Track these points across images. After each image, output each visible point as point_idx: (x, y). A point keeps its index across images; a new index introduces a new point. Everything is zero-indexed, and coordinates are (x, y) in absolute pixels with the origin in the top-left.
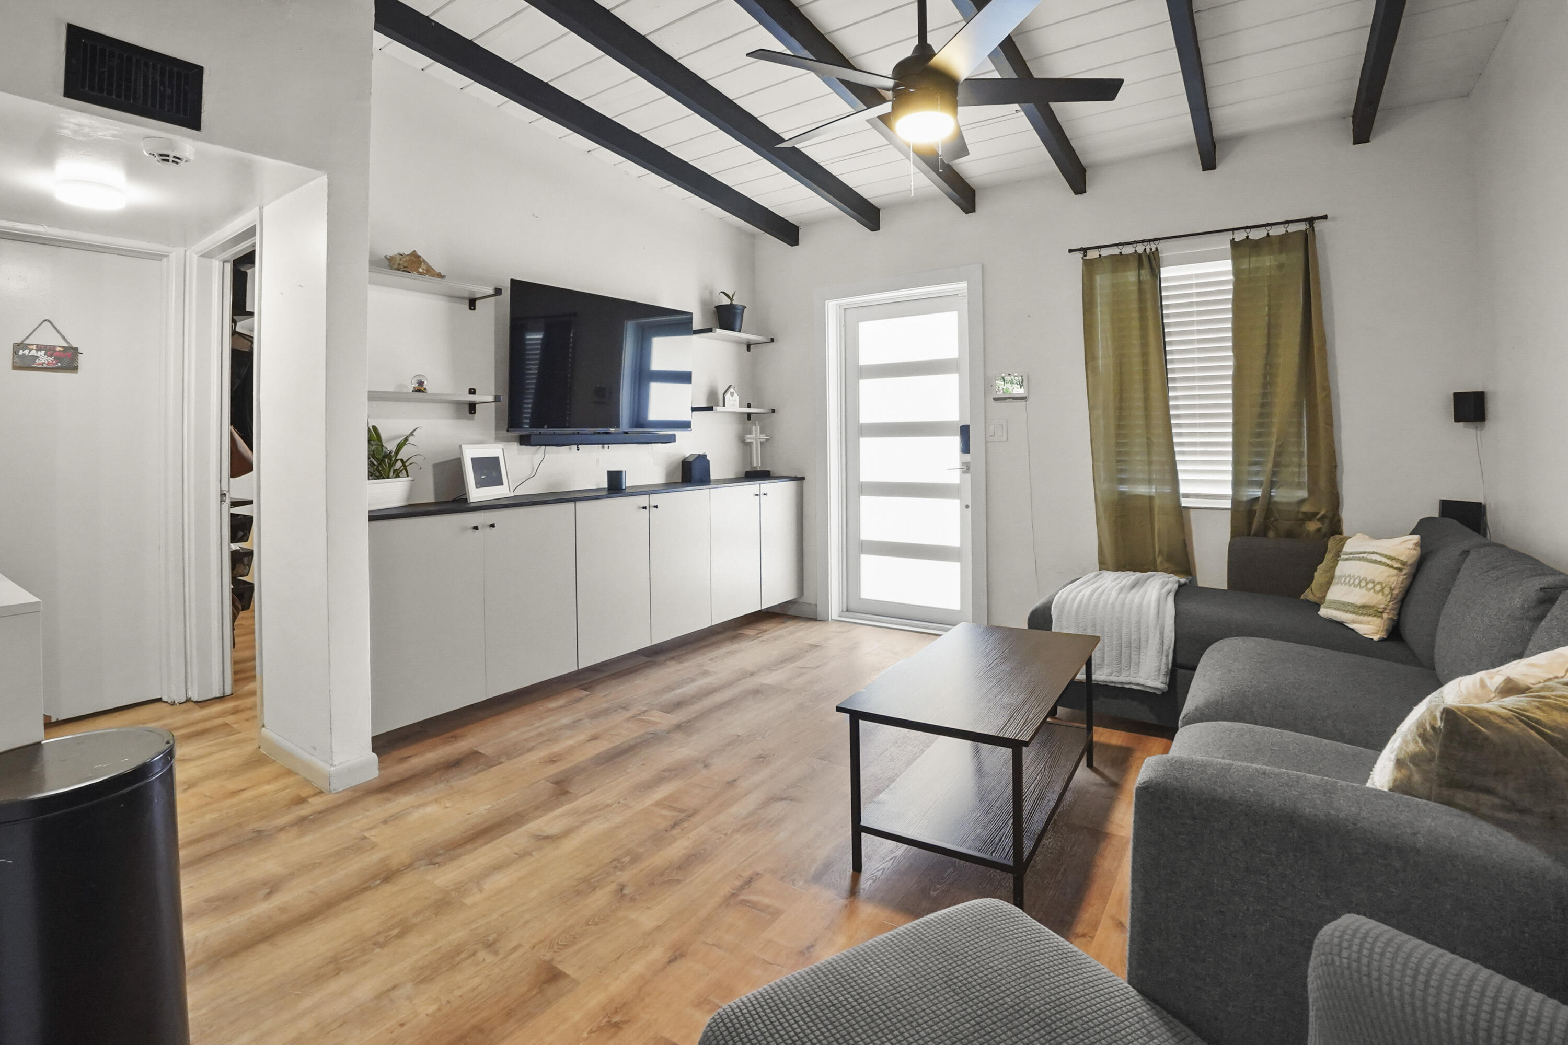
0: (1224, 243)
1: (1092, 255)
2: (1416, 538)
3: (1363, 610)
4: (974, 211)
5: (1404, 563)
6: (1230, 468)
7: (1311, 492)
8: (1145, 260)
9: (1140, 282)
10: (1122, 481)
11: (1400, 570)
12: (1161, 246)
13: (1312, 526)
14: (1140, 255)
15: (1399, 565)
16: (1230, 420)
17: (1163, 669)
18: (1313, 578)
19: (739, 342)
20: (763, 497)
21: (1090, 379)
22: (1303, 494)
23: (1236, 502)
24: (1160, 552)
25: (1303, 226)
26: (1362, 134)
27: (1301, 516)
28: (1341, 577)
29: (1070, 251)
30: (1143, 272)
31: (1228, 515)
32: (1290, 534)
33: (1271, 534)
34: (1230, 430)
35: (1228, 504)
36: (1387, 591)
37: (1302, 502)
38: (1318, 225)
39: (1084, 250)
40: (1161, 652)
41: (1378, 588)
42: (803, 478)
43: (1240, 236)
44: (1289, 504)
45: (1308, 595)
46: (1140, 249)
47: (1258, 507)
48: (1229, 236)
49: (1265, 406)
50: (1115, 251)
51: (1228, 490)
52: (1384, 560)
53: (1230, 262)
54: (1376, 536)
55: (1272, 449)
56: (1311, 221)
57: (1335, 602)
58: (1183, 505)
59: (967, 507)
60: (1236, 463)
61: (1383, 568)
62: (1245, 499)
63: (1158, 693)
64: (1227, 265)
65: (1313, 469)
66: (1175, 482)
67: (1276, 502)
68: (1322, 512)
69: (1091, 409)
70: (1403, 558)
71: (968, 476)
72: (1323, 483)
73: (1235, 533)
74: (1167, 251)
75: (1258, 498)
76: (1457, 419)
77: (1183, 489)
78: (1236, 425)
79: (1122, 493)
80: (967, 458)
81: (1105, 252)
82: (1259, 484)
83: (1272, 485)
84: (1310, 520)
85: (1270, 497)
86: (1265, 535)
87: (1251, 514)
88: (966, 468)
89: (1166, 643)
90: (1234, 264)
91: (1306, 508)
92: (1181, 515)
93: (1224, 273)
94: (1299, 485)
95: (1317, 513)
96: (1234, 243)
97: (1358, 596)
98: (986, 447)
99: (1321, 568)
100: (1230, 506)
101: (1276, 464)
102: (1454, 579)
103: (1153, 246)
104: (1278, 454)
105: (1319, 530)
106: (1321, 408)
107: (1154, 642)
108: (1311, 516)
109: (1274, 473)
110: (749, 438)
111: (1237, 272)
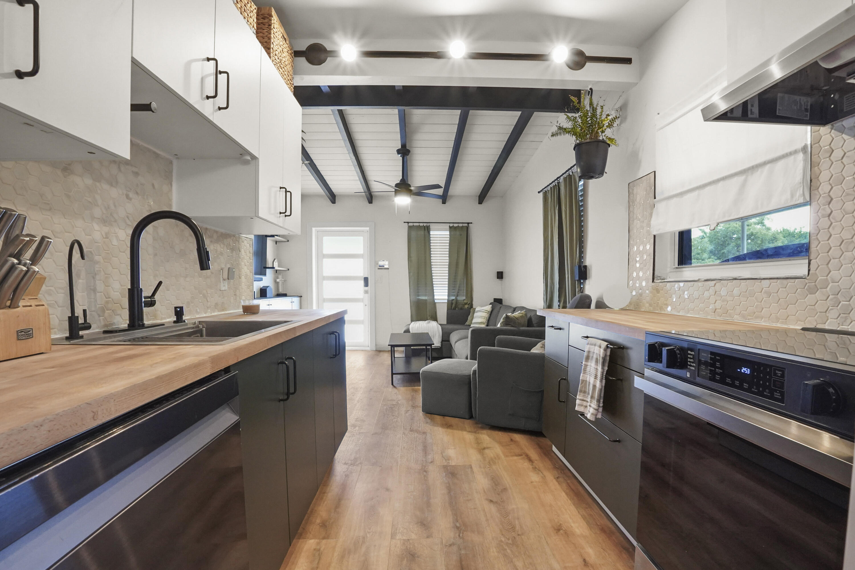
0: (447, 226)
1: (410, 224)
2: (491, 305)
3: (481, 323)
4: (372, 203)
5: (489, 312)
6: (447, 291)
7: (466, 297)
8: (426, 228)
9: (424, 234)
10: (418, 296)
11: (488, 313)
12: (431, 224)
13: (466, 306)
14: (425, 226)
15: (487, 312)
16: (447, 277)
17: (440, 342)
18: (467, 319)
19: (273, 241)
20: (293, 303)
21: (409, 263)
22: (464, 298)
23: (448, 300)
24: (429, 316)
25: (466, 225)
26: (480, 202)
27: (464, 304)
28: (475, 317)
29: (404, 222)
30: (425, 232)
31: (446, 304)
32: (461, 309)
33: (457, 309)
34: (447, 280)
35: (446, 301)
36: (485, 318)
37: (464, 300)
38: (470, 225)
39: (408, 223)
40: (439, 337)
41: (484, 318)
42: (302, 296)
43: (451, 225)
44: (462, 300)
45: (467, 323)
46: (425, 225)
47: (454, 302)
48: (449, 224)
49: (456, 273)
50: (418, 224)
51: (446, 297)
52: (485, 311)
53: (448, 232)
54: (482, 307)
55: (458, 286)
56: (468, 223)
57: (474, 323)
58: (435, 302)
59: (366, 305)
60: (449, 290)
61: (485, 313)
62: (451, 299)
63: (439, 348)
64: (448, 233)
65: (467, 290)
66: (434, 296)
67: (458, 300)
68: (469, 302)
69: (409, 273)
70: (489, 310)
71: (367, 295)
72: (469, 295)
73: (448, 309)
74: (432, 226)
75: (454, 299)
76: (497, 278)
77: (435, 298)
78: (449, 279)
79: (418, 299)
80: (366, 288)
81: (415, 224)
82: (454, 295)
83: (457, 296)
84: (466, 305)
85: (457, 299)
86: (455, 309)
87: (452, 304)
88: (366, 292)
89: (440, 334)
90: (450, 232)
91: (465, 302)
92: (435, 304)
93: (447, 235)
94: (464, 296)
95: (467, 303)
96: (450, 227)
97: (480, 320)
98: (375, 285)
99: (469, 316)
100: (447, 302)
101: (459, 290)
102: (499, 313)
103: (429, 224)
104: (459, 287)
105: (468, 307)
106: (469, 275)
107: (437, 335)
108: (466, 304)
109: (458, 292)
110: (278, 280)
111: (450, 235)
